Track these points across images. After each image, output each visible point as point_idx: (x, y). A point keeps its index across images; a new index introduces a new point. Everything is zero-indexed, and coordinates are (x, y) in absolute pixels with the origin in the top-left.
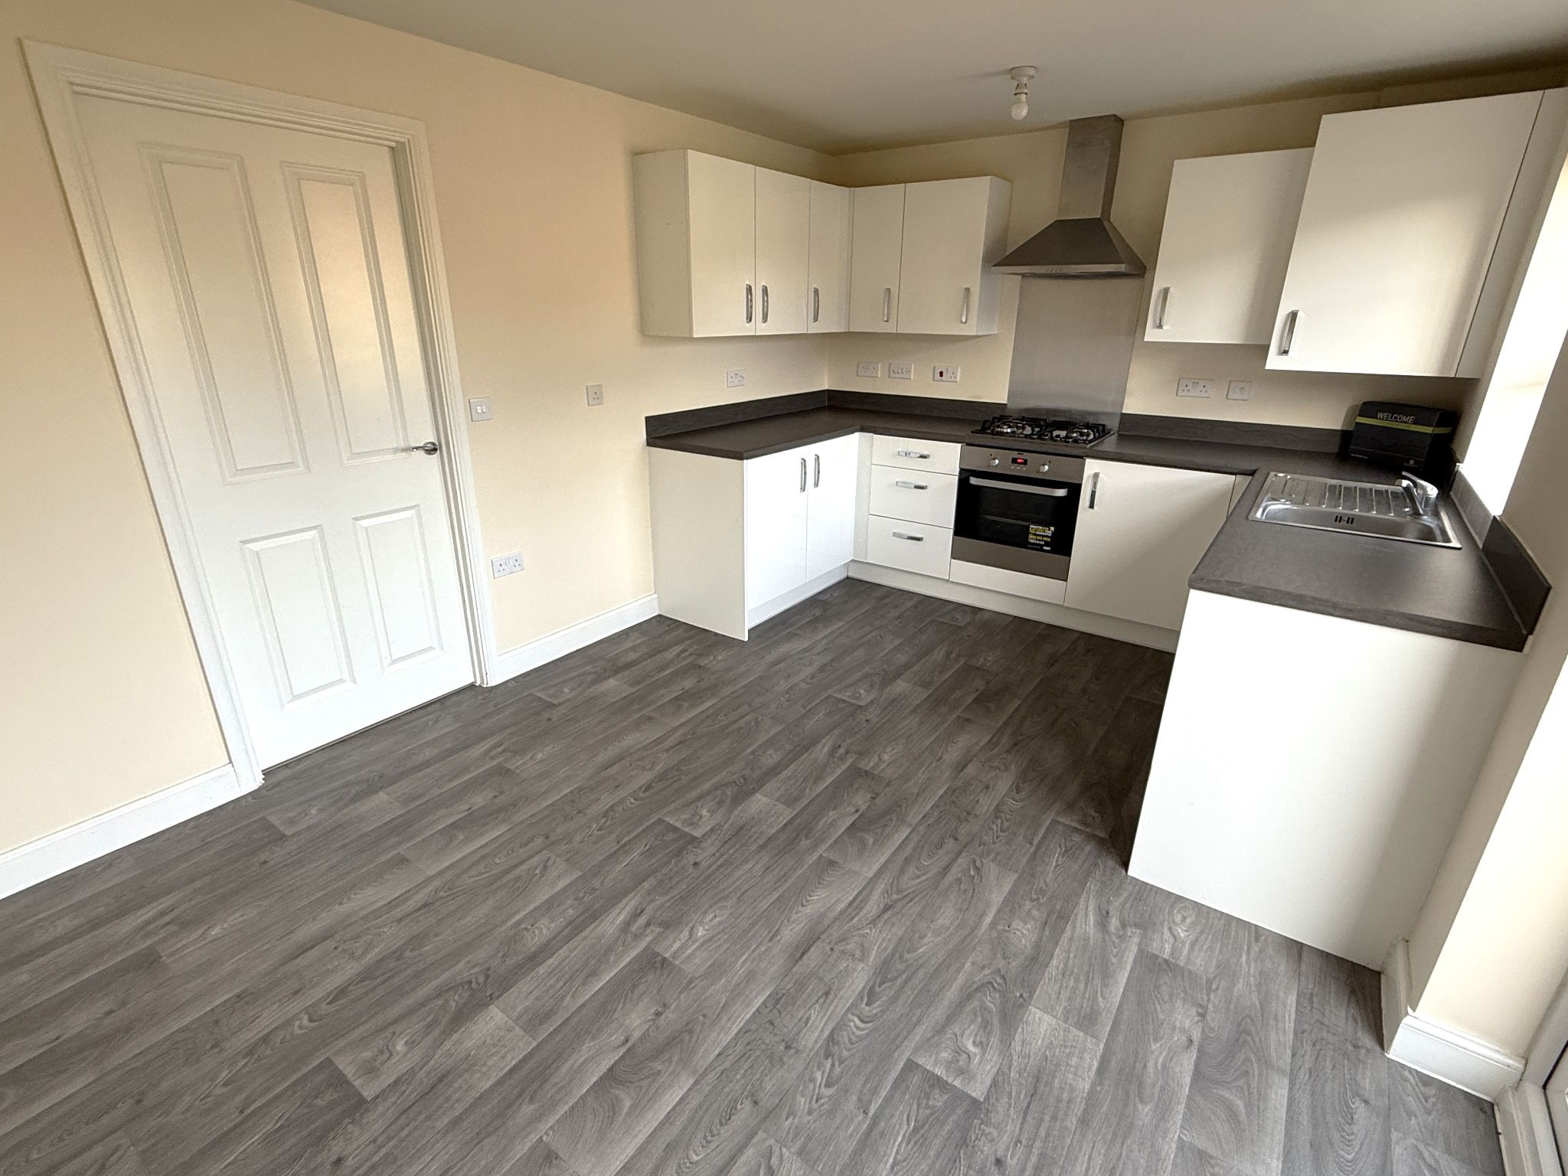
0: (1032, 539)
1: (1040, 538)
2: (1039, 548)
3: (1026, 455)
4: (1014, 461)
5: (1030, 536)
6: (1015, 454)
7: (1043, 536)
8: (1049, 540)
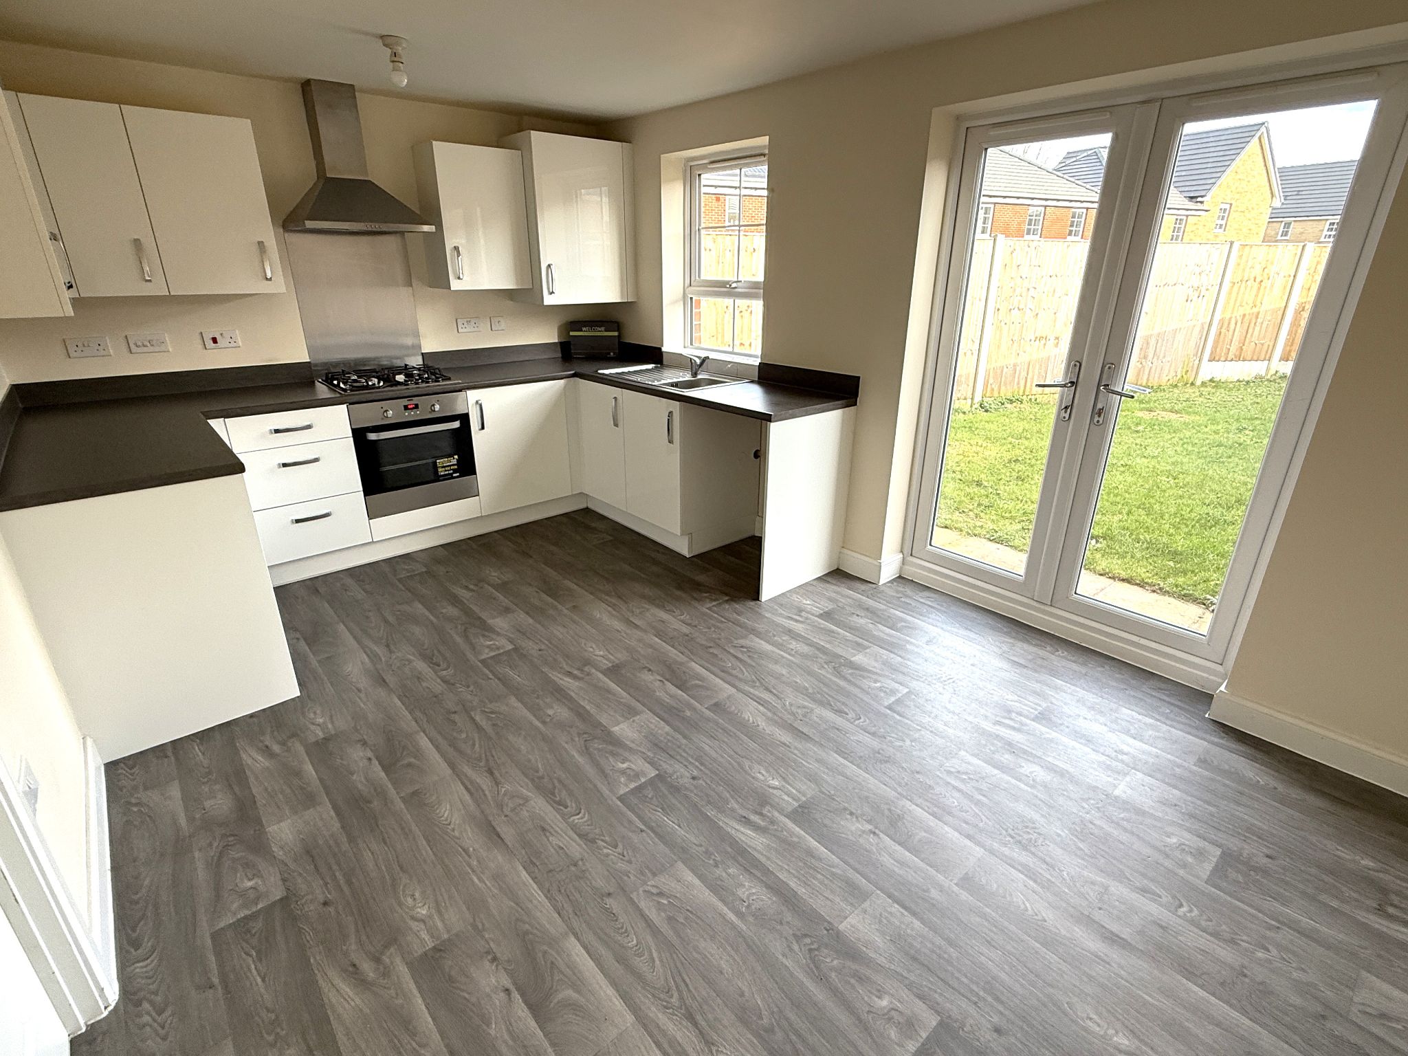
0: (441, 472)
1: (449, 468)
2: (450, 477)
3: (416, 400)
4: (406, 408)
5: (440, 470)
6: (405, 402)
7: (450, 466)
8: (456, 467)
